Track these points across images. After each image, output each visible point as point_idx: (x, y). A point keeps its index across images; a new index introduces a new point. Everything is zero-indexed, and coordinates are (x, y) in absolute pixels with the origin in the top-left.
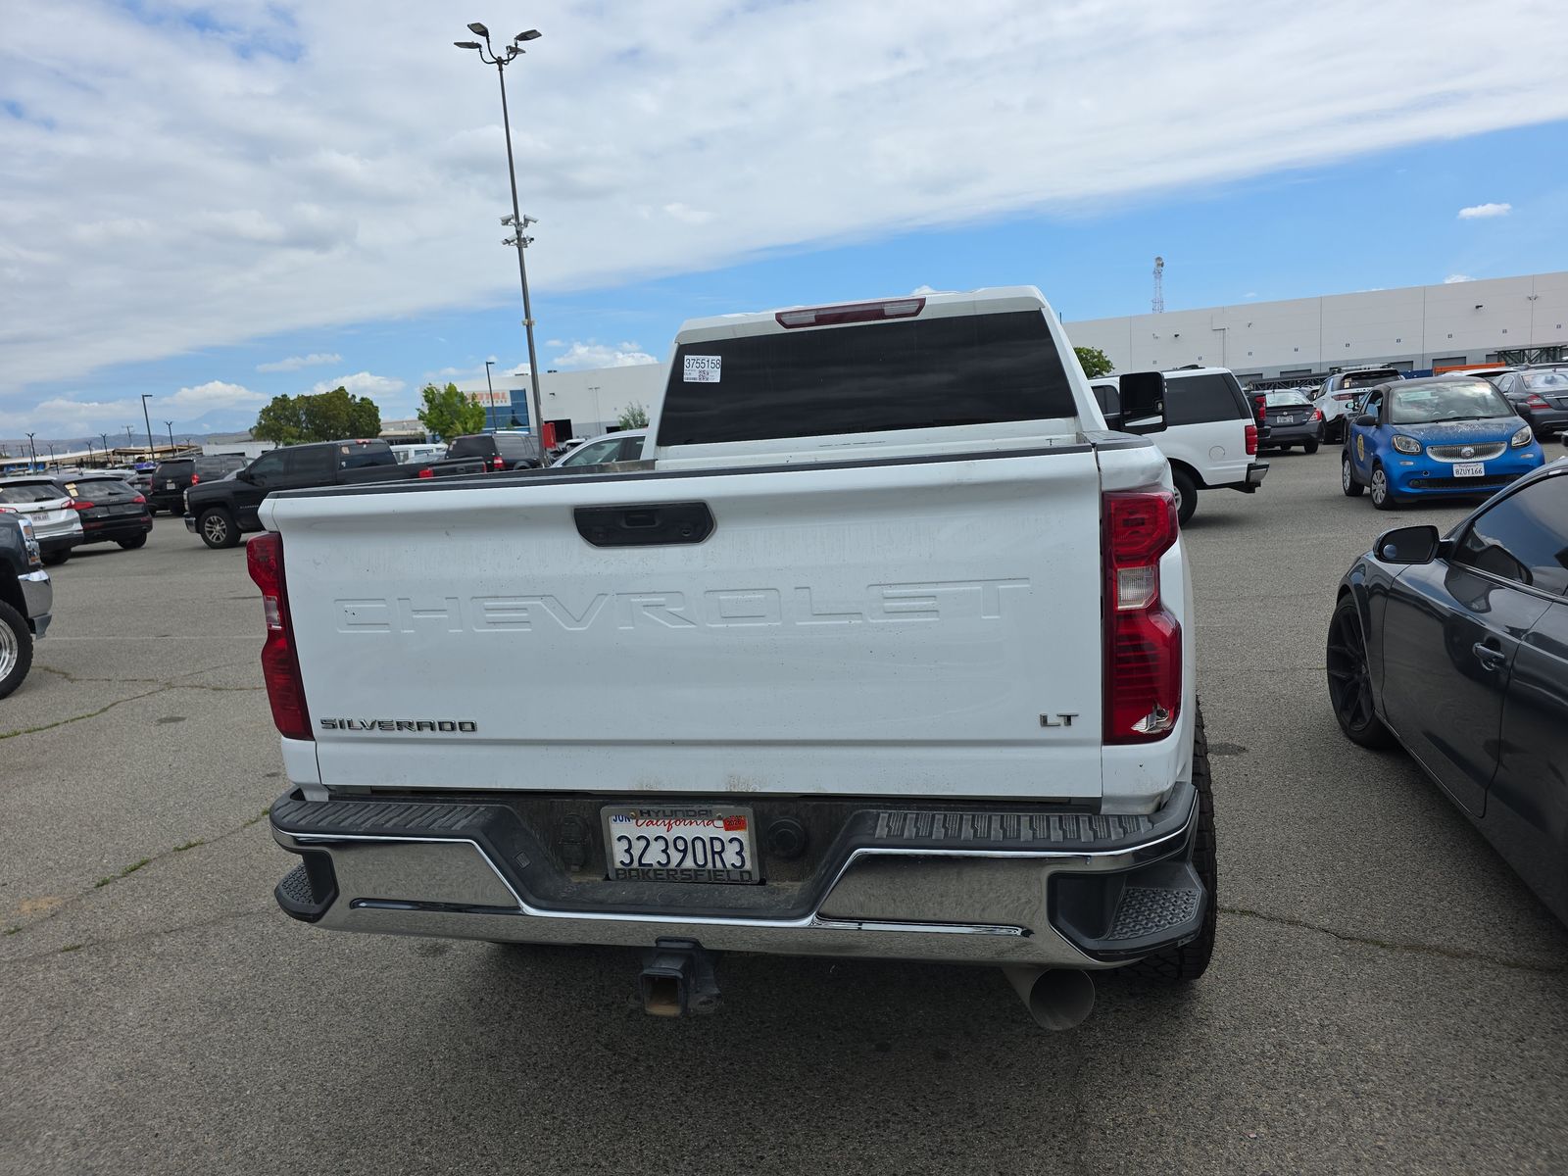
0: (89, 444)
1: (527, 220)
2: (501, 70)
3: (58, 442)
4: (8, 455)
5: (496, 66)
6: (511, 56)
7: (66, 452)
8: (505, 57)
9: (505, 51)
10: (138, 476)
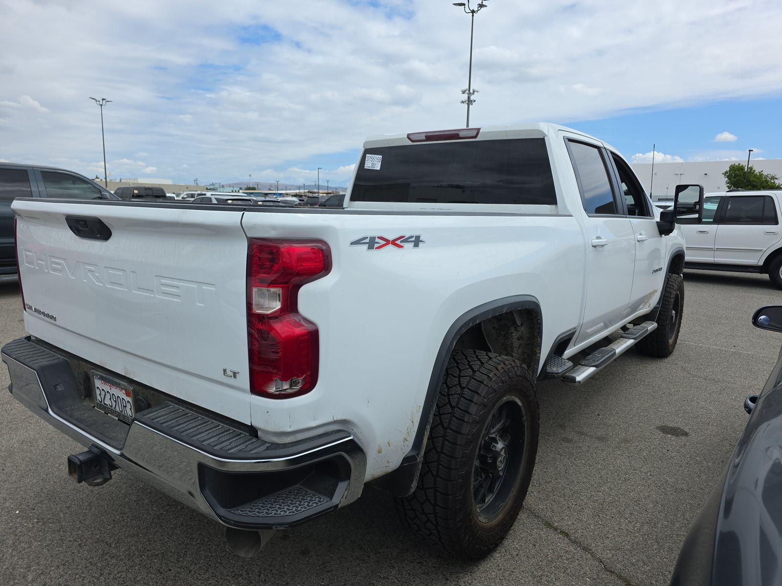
0: (299, 188)
1: (474, 91)
2: (473, 16)
3: (289, 185)
4: (272, 189)
5: (471, 14)
6: (479, 8)
7: (291, 190)
8: (476, 9)
9: (477, 6)
10: (299, 202)
